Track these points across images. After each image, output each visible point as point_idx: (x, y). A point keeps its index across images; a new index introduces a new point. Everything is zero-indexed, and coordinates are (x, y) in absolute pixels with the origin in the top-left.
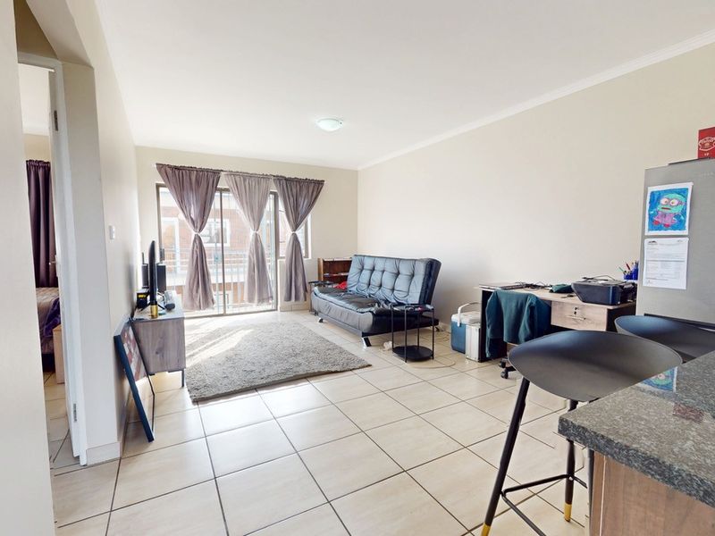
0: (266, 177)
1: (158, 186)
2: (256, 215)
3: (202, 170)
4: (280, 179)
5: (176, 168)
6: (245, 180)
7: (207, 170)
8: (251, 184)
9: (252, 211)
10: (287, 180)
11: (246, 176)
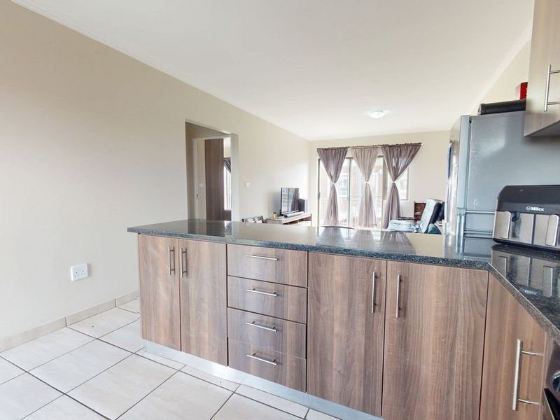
0: (375, 147)
1: (319, 160)
2: (367, 170)
3: (338, 148)
4: (384, 147)
5: (326, 149)
6: (362, 150)
7: (341, 148)
8: (365, 153)
9: (365, 170)
10: (390, 146)
11: (363, 148)
